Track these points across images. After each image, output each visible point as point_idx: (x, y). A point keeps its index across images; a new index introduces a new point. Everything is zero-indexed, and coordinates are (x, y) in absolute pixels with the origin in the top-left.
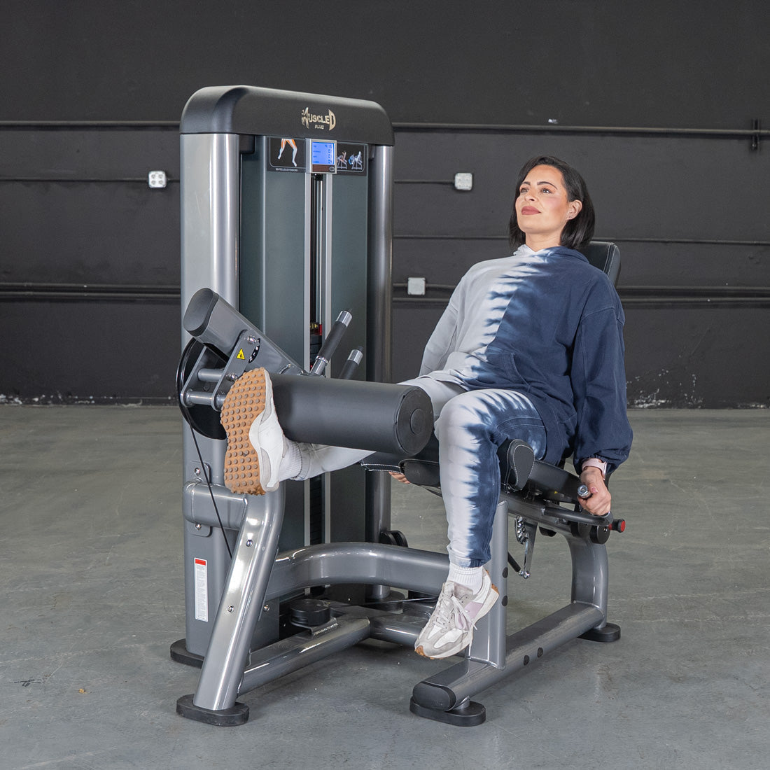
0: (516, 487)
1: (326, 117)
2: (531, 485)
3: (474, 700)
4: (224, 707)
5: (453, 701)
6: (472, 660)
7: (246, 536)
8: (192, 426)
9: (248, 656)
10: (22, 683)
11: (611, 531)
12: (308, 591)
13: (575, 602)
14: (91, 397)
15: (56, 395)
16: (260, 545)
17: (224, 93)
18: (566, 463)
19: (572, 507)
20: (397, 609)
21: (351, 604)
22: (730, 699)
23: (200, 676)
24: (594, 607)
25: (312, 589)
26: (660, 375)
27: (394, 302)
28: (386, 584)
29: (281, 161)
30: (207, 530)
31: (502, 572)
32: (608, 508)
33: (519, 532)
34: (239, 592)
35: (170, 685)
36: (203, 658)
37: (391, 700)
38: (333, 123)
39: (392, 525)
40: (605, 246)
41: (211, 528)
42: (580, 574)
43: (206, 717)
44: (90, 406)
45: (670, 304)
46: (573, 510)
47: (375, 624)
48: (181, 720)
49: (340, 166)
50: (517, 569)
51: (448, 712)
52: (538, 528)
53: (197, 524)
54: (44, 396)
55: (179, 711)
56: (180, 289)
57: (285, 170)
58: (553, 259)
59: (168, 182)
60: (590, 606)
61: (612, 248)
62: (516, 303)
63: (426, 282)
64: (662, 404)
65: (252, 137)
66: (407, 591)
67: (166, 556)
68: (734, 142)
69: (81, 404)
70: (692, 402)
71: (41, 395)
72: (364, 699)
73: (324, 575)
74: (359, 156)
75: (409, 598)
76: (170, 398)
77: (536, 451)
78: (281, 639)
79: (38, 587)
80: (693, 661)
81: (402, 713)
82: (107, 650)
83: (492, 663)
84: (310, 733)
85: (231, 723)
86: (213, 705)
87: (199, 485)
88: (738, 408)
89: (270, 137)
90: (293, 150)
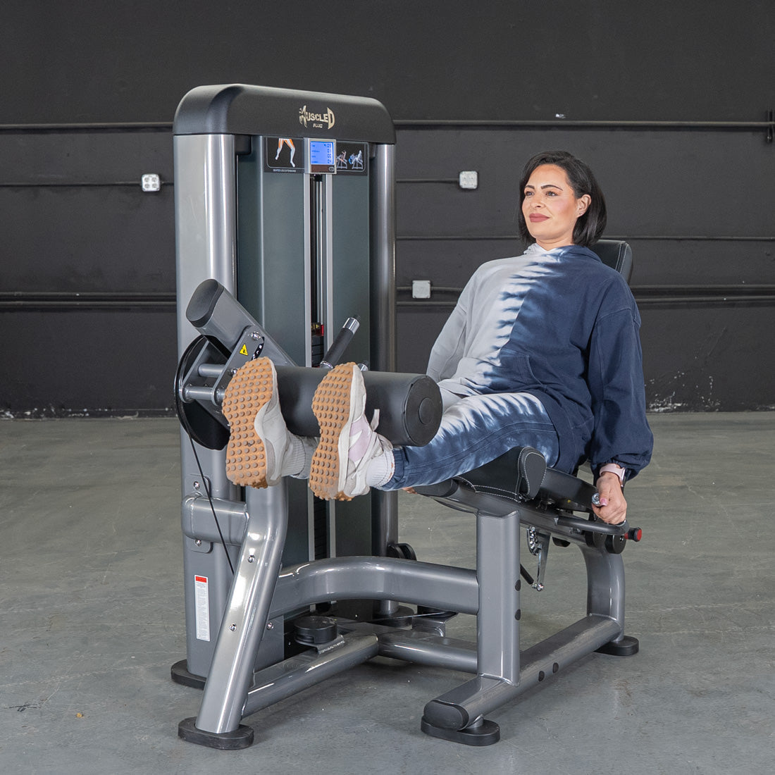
0: (528, 497)
1: (324, 115)
2: (543, 494)
3: (488, 718)
4: (228, 730)
5: (466, 719)
6: (485, 677)
7: (248, 552)
8: (192, 437)
9: (252, 677)
10: (17, 708)
11: (628, 541)
12: (313, 608)
13: (591, 615)
14: (85, 410)
15: (49, 408)
16: (262, 562)
17: (218, 92)
18: (579, 470)
19: (586, 516)
20: (407, 625)
21: (358, 620)
22: (754, 713)
23: (202, 698)
24: (611, 619)
25: (317, 605)
26: (676, 377)
27: (399, 306)
28: (395, 600)
30: (207, 547)
31: (514, 585)
32: (623, 517)
33: (531, 542)
34: (241, 609)
35: (172, 708)
36: (205, 679)
37: (401, 720)
38: (332, 122)
39: (399, 537)
40: (615, 245)
41: (212, 544)
42: (596, 585)
43: (210, 741)
44: (83, 419)
45: (685, 303)
46: (587, 519)
47: (384, 640)
48: (183, 745)
49: (340, 165)
50: (530, 581)
51: (461, 731)
52: (551, 538)
53: (197, 540)
54: (36, 409)
55: (181, 734)
56: (176, 296)
57: (283, 171)
58: (566, 258)
59: (162, 186)
60: (607, 619)
61: (623, 246)
62: (530, 304)
63: (432, 285)
64: (678, 407)
65: (248, 138)
66: (416, 606)
67: (165, 573)
68: (749, 134)
69: (74, 416)
70: (709, 404)
71: (33, 409)
72: (373, 719)
73: (329, 591)
74: (359, 155)
75: (419, 613)
76: (167, 409)
77: (547, 458)
78: (286, 658)
79: (32, 608)
80: (715, 674)
81: (413, 733)
82: (105, 672)
83: (506, 679)
84: (317, 755)
85: (234, 746)
86: (216, 728)
87: (198, 499)
88: (758, 411)
89: (267, 137)
90: (291, 150)
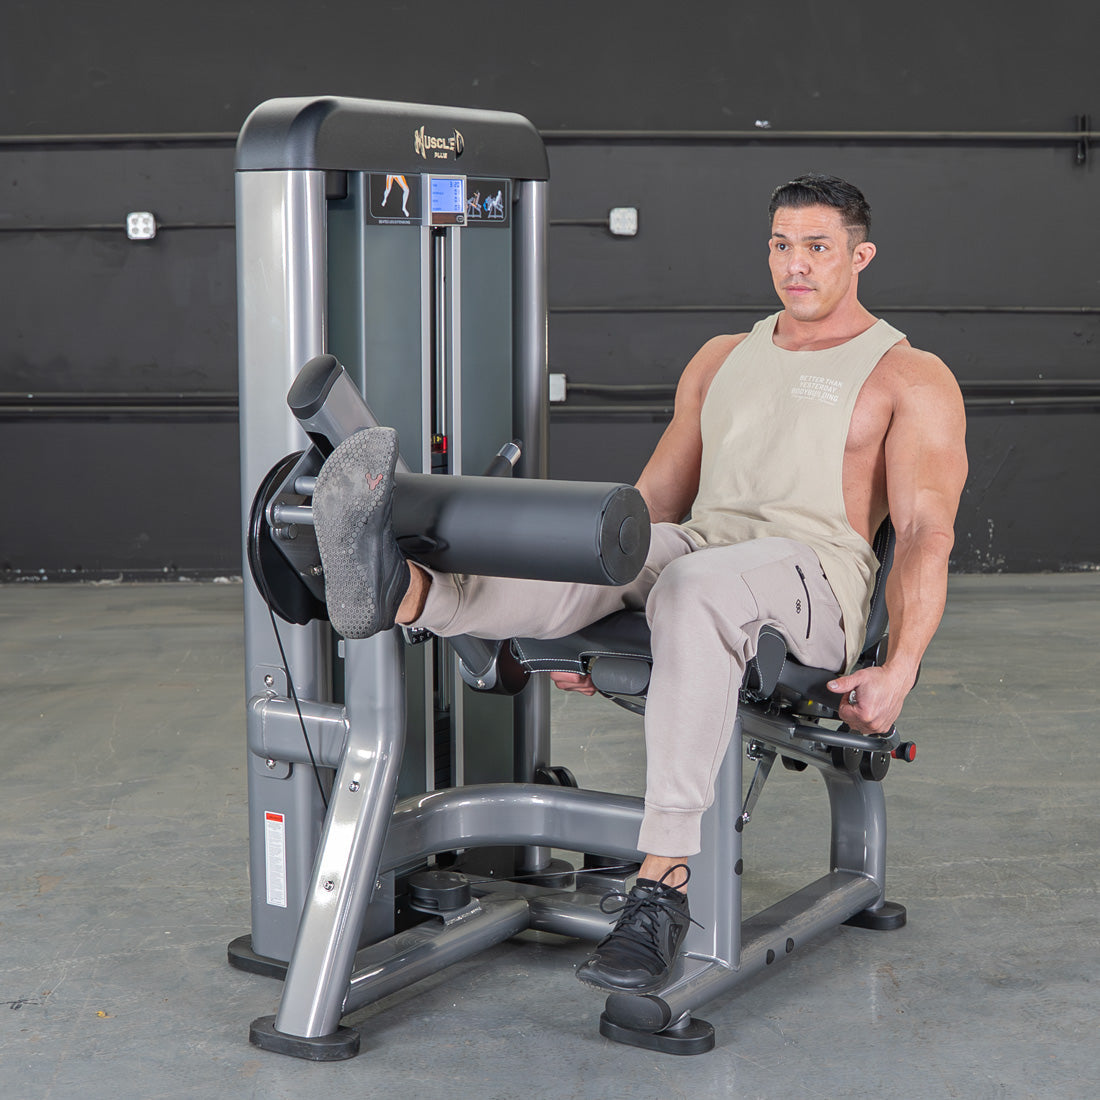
0: (761, 695)
1: (450, 139)
3: (697, 1016)
4: (323, 1033)
5: (668, 1017)
6: (691, 957)
7: (349, 777)
10: (10, 1005)
11: (893, 761)
12: (432, 860)
13: (836, 870)
14: (42, 571)
16: (370, 790)
17: (303, 107)
19: (835, 725)
20: (566, 885)
21: (495, 878)
22: (1080, 1010)
23: (283, 991)
24: (865, 877)
25: (438, 856)
28: (545, 845)
29: (386, 210)
30: (284, 770)
31: (734, 824)
35: (235, 1004)
36: (287, 964)
37: (570, 1019)
39: (552, 758)
41: (291, 765)
42: (843, 826)
43: (295, 1048)
44: (40, 585)
46: (837, 729)
47: (537, 907)
48: (256, 1054)
49: (471, 213)
51: (660, 1034)
52: (779, 757)
53: (269, 759)
55: (254, 1039)
57: (392, 222)
59: (158, 230)
60: (859, 876)
63: (568, 380)
65: (343, 174)
68: (1050, 152)
69: (26, 581)
70: (987, 562)
72: (528, 1018)
73: (464, 834)
74: (498, 197)
75: (585, 867)
76: (166, 570)
78: (396, 932)
79: (8, 863)
80: (1019, 955)
81: (589, 1037)
82: (129, 954)
83: (721, 961)
84: (454, 1069)
85: (334, 1056)
86: (306, 1030)
87: (271, 700)
88: (1061, 572)
89: (369, 173)
90: (403, 192)
